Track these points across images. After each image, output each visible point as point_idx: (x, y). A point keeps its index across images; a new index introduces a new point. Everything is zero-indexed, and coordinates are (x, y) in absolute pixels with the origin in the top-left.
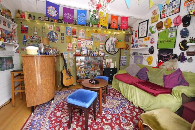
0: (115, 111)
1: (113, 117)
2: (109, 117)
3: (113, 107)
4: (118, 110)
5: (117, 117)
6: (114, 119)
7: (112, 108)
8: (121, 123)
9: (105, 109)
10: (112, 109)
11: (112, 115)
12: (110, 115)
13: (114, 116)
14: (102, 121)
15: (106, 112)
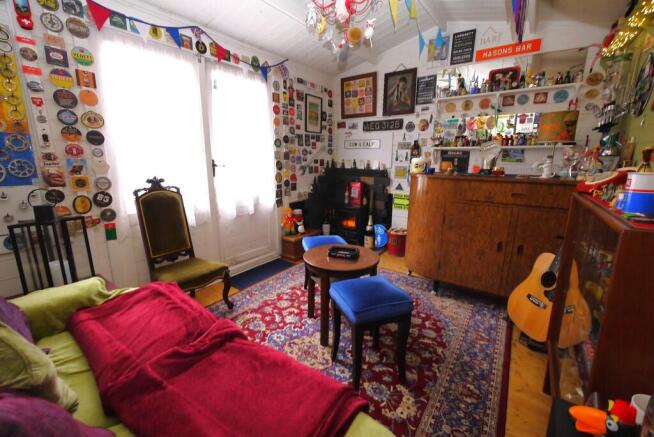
0: (283, 337)
1: (283, 321)
2: (289, 319)
3: (294, 343)
4: (275, 342)
5: (273, 326)
6: (278, 319)
7: (296, 341)
8: (263, 319)
9: (311, 330)
10: (292, 338)
11: (285, 324)
12: (291, 323)
13: (281, 325)
14: (298, 307)
15: (303, 325)
